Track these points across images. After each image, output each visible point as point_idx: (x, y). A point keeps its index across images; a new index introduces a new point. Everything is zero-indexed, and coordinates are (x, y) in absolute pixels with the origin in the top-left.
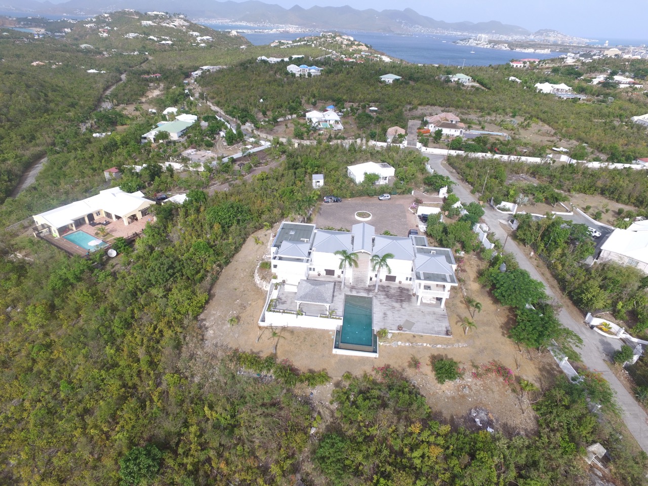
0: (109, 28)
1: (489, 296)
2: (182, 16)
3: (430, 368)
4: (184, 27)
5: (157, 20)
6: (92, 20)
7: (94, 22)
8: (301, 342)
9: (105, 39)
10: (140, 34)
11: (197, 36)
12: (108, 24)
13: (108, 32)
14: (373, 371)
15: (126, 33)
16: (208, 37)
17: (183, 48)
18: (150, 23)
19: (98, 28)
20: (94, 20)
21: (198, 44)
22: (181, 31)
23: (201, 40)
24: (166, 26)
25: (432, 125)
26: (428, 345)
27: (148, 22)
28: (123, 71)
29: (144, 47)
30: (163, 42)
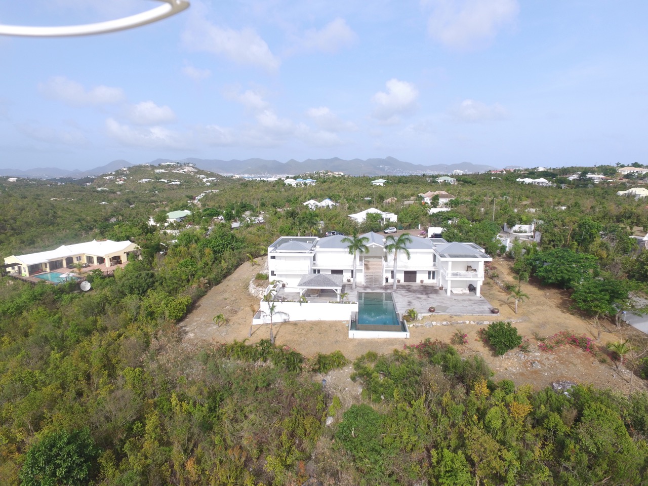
0: (125, 178)
1: (531, 285)
2: (191, 165)
3: (481, 343)
4: (192, 173)
5: (169, 169)
6: (111, 173)
7: (113, 175)
8: (307, 331)
9: (121, 185)
10: (152, 179)
11: (204, 178)
12: (125, 175)
13: (125, 180)
14: (405, 349)
15: (140, 179)
16: (213, 179)
17: (190, 187)
18: (163, 170)
19: (116, 179)
20: (113, 173)
21: (204, 183)
22: (189, 175)
23: (207, 181)
24: (176, 173)
25: (428, 198)
26: (472, 323)
27: (160, 170)
28: (132, 203)
29: (155, 188)
30: (173, 183)
